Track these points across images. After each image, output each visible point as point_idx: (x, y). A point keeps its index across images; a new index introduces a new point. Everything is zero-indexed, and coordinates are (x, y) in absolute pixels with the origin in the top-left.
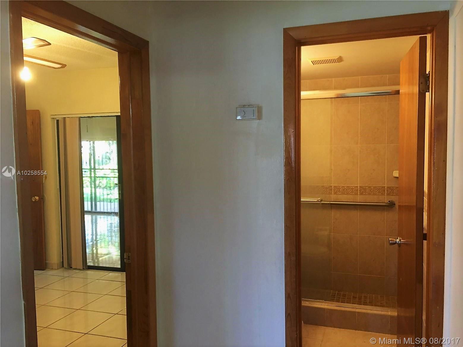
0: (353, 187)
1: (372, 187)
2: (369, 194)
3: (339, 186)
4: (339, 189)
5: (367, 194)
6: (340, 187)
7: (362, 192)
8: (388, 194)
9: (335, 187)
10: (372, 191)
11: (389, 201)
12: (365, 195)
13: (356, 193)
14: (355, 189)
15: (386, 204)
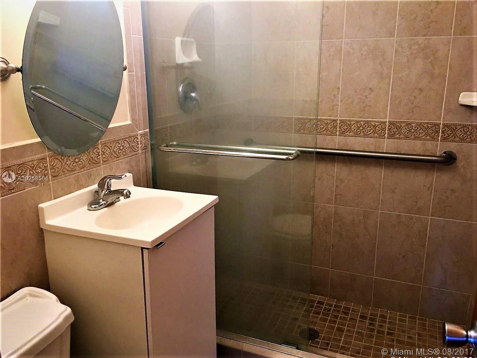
0: (377, 124)
1: (413, 125)
2: (407, 137)
3: (350, 121)
4: (349, 125)
5: (402, 136)
6: (353, 123)
7: (393, 133)
8: (444, 139)
9: (342, 121)
10: (413, 131)
11: (445, 153)
12: (398, 138)
13: (382, 134)
14: (380, 126)
15: (439, 159)
